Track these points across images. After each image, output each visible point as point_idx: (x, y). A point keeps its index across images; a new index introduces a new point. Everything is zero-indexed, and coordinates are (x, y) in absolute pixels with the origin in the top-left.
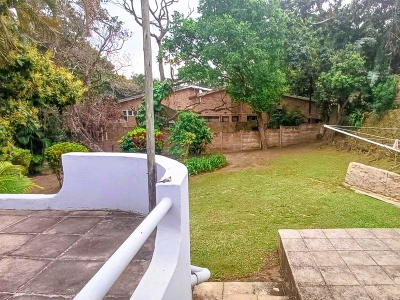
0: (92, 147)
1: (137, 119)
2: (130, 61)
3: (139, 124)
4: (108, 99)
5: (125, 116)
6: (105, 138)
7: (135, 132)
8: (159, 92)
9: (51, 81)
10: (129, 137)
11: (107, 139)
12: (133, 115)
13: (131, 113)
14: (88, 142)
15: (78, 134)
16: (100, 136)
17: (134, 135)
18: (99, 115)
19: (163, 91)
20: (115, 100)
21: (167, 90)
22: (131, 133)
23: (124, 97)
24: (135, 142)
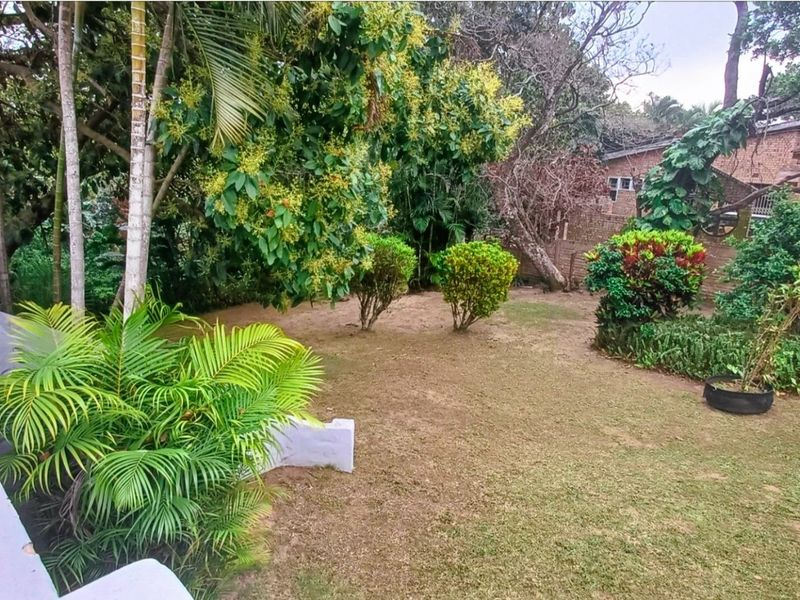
0: (532, 251)
1: (640, 200)
2: (650, 63)
3: (644, 214)
4: (585, 151)
5: (614, 189)
6: (561, 236)
7: (630, 238)
8: (714, 136)
9: (445, 99)
10: (613, 248)
11: (565, 238)
12: (631, 188)
13: (628, 184)
14: (526, 240)
15: (511, 221)
16: (553, 230)
17: (626, 246)
18: (557, 185)
19: (728, 132)
20: (599, 154)
21: (741, 129)
22: (620, 240)
23: (619, 148)
24: (625, 264)
